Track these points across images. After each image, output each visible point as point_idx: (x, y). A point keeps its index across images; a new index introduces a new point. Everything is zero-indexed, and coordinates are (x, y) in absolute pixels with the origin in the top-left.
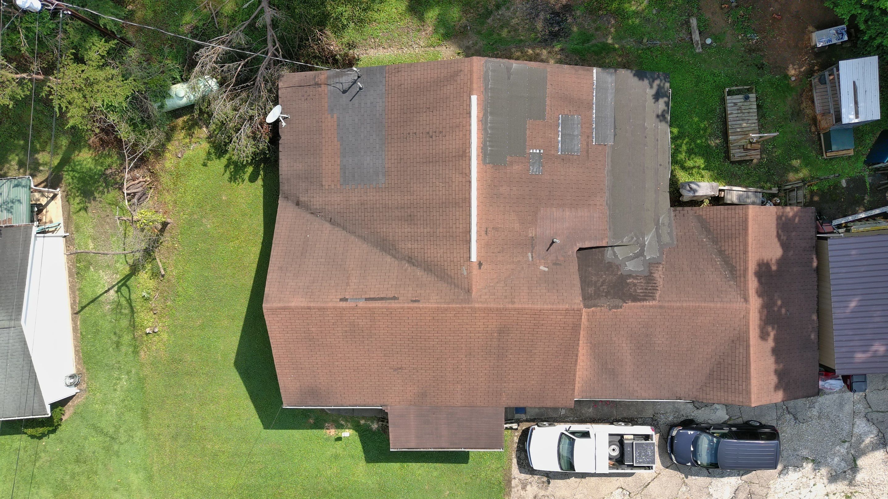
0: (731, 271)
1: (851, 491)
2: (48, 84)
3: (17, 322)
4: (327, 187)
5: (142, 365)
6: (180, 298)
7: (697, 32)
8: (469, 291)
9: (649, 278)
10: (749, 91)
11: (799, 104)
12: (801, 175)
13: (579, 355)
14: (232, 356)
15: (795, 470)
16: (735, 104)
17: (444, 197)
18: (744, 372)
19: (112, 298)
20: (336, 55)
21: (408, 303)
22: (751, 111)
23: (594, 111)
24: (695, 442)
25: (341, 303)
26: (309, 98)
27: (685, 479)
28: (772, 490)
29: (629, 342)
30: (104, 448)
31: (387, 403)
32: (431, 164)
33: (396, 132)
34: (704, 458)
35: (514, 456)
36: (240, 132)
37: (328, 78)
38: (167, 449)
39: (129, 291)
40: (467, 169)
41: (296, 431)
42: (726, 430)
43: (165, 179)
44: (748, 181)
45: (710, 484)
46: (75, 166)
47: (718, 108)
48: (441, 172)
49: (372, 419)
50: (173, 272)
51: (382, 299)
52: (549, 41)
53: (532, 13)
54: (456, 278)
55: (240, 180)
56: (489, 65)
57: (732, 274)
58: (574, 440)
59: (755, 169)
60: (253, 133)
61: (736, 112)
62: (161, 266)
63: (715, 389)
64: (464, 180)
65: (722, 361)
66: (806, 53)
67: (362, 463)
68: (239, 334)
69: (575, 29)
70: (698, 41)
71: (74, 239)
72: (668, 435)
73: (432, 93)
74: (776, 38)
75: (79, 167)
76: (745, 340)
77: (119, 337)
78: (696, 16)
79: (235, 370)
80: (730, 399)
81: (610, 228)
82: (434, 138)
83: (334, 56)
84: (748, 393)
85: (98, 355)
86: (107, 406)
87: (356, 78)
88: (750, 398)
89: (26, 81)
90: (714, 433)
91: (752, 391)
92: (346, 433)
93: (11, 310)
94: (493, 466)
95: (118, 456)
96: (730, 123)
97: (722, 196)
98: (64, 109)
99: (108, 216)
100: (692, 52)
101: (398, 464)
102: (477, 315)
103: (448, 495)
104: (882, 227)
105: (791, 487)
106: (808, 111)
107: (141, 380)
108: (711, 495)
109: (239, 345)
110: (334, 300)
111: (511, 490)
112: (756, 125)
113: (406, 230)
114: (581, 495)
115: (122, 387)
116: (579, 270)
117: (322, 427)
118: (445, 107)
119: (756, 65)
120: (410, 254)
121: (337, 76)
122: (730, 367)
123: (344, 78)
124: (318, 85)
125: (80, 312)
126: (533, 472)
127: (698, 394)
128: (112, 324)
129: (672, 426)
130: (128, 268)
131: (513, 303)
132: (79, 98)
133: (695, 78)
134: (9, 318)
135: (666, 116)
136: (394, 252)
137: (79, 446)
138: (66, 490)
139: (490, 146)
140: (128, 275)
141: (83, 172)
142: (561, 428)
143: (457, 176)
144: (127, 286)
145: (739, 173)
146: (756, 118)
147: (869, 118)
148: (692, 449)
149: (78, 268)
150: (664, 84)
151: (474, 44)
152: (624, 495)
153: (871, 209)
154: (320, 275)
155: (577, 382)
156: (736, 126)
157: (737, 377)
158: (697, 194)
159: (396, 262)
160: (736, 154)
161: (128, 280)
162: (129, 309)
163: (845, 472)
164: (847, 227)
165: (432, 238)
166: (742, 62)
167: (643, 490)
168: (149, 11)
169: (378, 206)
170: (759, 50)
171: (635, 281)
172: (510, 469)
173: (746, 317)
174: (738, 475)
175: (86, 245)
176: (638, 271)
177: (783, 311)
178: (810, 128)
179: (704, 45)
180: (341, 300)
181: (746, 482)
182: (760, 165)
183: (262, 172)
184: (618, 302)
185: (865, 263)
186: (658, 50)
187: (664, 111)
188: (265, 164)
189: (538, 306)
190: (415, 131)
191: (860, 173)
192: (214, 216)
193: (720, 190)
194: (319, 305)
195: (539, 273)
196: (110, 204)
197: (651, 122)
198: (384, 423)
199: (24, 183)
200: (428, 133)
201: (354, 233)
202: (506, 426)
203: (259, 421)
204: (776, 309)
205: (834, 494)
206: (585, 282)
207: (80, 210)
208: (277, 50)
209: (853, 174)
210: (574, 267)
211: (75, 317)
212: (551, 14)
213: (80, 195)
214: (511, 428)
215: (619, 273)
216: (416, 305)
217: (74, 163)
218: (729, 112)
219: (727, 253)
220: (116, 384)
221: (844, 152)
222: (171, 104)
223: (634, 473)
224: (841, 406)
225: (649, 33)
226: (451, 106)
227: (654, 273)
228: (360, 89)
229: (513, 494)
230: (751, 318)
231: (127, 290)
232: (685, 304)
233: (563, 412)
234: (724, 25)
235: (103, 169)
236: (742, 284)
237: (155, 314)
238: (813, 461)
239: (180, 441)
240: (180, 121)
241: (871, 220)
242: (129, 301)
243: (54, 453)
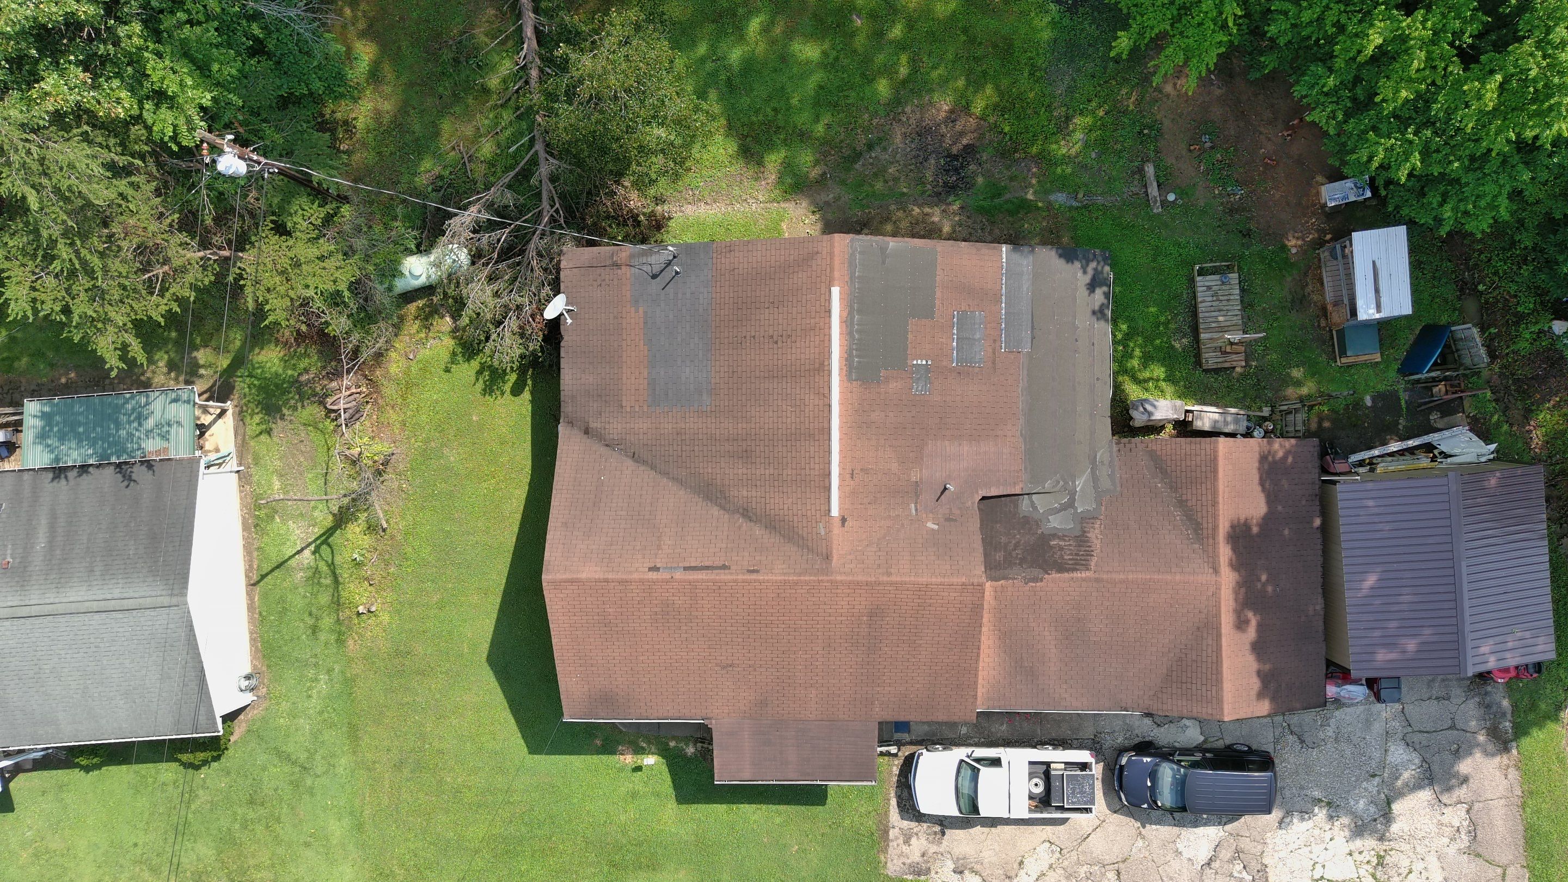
0: (1195, 530)
1: (1384, 848)
2: (239, 264)
3: (180, 599)
4: (628, 410)
5: (350, 661)
6: (409, 563)
7: (1155, 184)
8: (828, 557)
9: (1082, 540)
10: (1230, 269)
11: (1303, 288)
12: (1304, 391)
13: (982, 647)
14: (485, 647)
15: (1303, 819)
16: (1209, 288)
17: (794, 425)
18: (1214, 672)
19: (306, 561)
20: (638, 215)
21: (743, 574)
22: (1232, 297)
23: (1003, 305)
24: (1153, 775)
25: (651, 573)
26: (603, 283)
27: (1141, 829)
28: (1271, 846)
29: (1053, 629)
30: (291, 783)
31: (711, 715)
32: (776, 380)
33: (726, 334)
34: (1166, 797)
35: (893, 794)
36: (502, 327)
37: (632, 256)
38: (387, 783)
39: (332, 552)
40: (826, 388)
41: (576, 757)
42: (1198, 757)
43: (389, 390)
44: (1228, 399)
45: (1179, 836)
46: (254, 368)
47: (1185, 292)
48: (789, 392)
49: (686, 740)
50: (398, 525)
51: (707, 568)
52: (943, 195)
53: (919, 156)
54: (810, 538)
55: (498, 393)
56: (857, 244)
57: (1197, 534)
58: (979, 770)
59: (1238, 381)
60: (521, 327)
61: (1210, 299)
62: (382, 516)
63: (1174, 696)
64: (821, 403)
65: (1183, 656)
66: (1314, 214)
67: (672, 804)
68: (495, 616)
69: (980, 180)
70: (1155, 197)
71: (251, 476)
72: (1116, 764)
73: (777, 282)
74: (1269, 192)
75: (259, 371)
76: (1215, 626)
77: (317, 619)
78: (1154, 162)
79: (488, 668)
80: (1195, 710)
81: (1026, 469)
82: (780, 344)
83: (635, 217)
84: (1220, 701)
85: (285, 645)
86: (296, 721)
87: (671, 258)
88: (1222, 709)
89: (211, 262)
90: (1181, 761)
91: (1225, 699)
92: (650, 760)
93: (171, 582)
94: (862, 810)
95: (312, 795)
96: (1201, 315)
97: (1190, 419)
98: (261, 299)
99: (302, 441)
100: (1148, 213)
101: (724, 806)
102: (839, 591)
103: (796, 851)
104: (1421, 466)
105: (1298, 842)
106: (1315, 297)
107: (349, 682)
108: (1180, 853)
109: (494, 631)
110: (640, 569)
111: (888, 845)
112: (1240, 317)
113: (740, 471)
114: (990, 852)
115: (319, 692)
116: (981, 528)
117: (613, 752)
118: (795, 301)
119: (1241, 232)
120: (745, 505)
121: (645, 253)
122: (1194, 665)
123: (653, 257)
124: (617, 265)
125: (258, 582)
126: (919, 817)
127: (1151, 703)
128: (307, 601)
129: (1122, 751)
130: (331, 518)
131: (889, 574)
132: (282, 284)
133: (1153, 249)
134: (170, 592)
135: (1106, 311)
136: (723, 502)
137: (254, 779)
138: (235, 845)
139: (858, 356)
140: (331, 528)
141: (265, 378)
142: (960, 753)
143: (812, 397)
144: (329, 545)
145: (1215, 385)
146: (1239, 307)
147: (1396, 313)
148: (1149, 784)
149: (258, 517)
150: (1103, 267)
151: (837, 199)
152: (1053, 852)
153: (1409, 438)
154: (621, 534)
155: (979, 686)
156: (1211, 320)
157: (1204, 679)
158: (1153, 418)
159: (726, 516)
160: (1211, 359)
161: (331, 535)
162: (332, 578)
163: (1375, 820)
164: (1371, 464)
165: (776, 483)
166: (1219, 226)
167: (1080, 844)
168: (373, 154)
169: (700, 437)
170: (1244, 209)
171: (1062, 543)
172: (887, 813)
173: (1216, 594)
174: (1219, 824)
175: (270, 485)
176: (1065, 529)
177: (1270, 589)
178: (1319, 322)
179: (1164, 203)
180: (650, 569)
181: (1231, 834)
182: (1244, 376)
183: (529, 382)
184: (1036, 572)
185: (1389, 518)
186: (1099, 209)
187: (1103, 304)
188: (534, 370)
189: (924, 580)
190: (753, 334)
191: (1391, 386)
192: (460, 445)
193: (1187, 411)
194: (620, 576)
195: (925, 532)
196: (305, 424)
197: (1084, 320)
198: (705, 746)
199: (185, 397)
200: (772, 337)
201: (666, 474)
202: (879, 749)
203: (522, 742)
204: (1259, 586)
205: (1360, 853)
206: (990, 544)
207: (261, 433)
208: (557, 211)
209: (1381, 387)
210: (974, 524)
211: (252, 590)
212: (947, 157)
213: (261, 412)
214: (888, 754)
215: (1039, 532)
216: (754, 576)
217: (252, 365)
218: (1200, 300)
219: (1189, 504)
220: (310, 688)
221: (1366, 357)
222: (401, 285)
223: (1068, 819)
224: (1368, 723)
225: (1086, 185)
226: (804, 301)
227: (1089, 532)
228: (677, 273)
229: (890, 850)
230: (1223, 596)
231: (329, 550)
232: (1131, 577)
233: (964, 730)
234: (1193, 175)
235: (296, 374)
236: (1210, 548)
237: (371, 585)
238: (1329, 804)
239: (406, 772)
240: (412, 308)
241: (1406, 453)
242: (332, 566)
243: (218, 790)
